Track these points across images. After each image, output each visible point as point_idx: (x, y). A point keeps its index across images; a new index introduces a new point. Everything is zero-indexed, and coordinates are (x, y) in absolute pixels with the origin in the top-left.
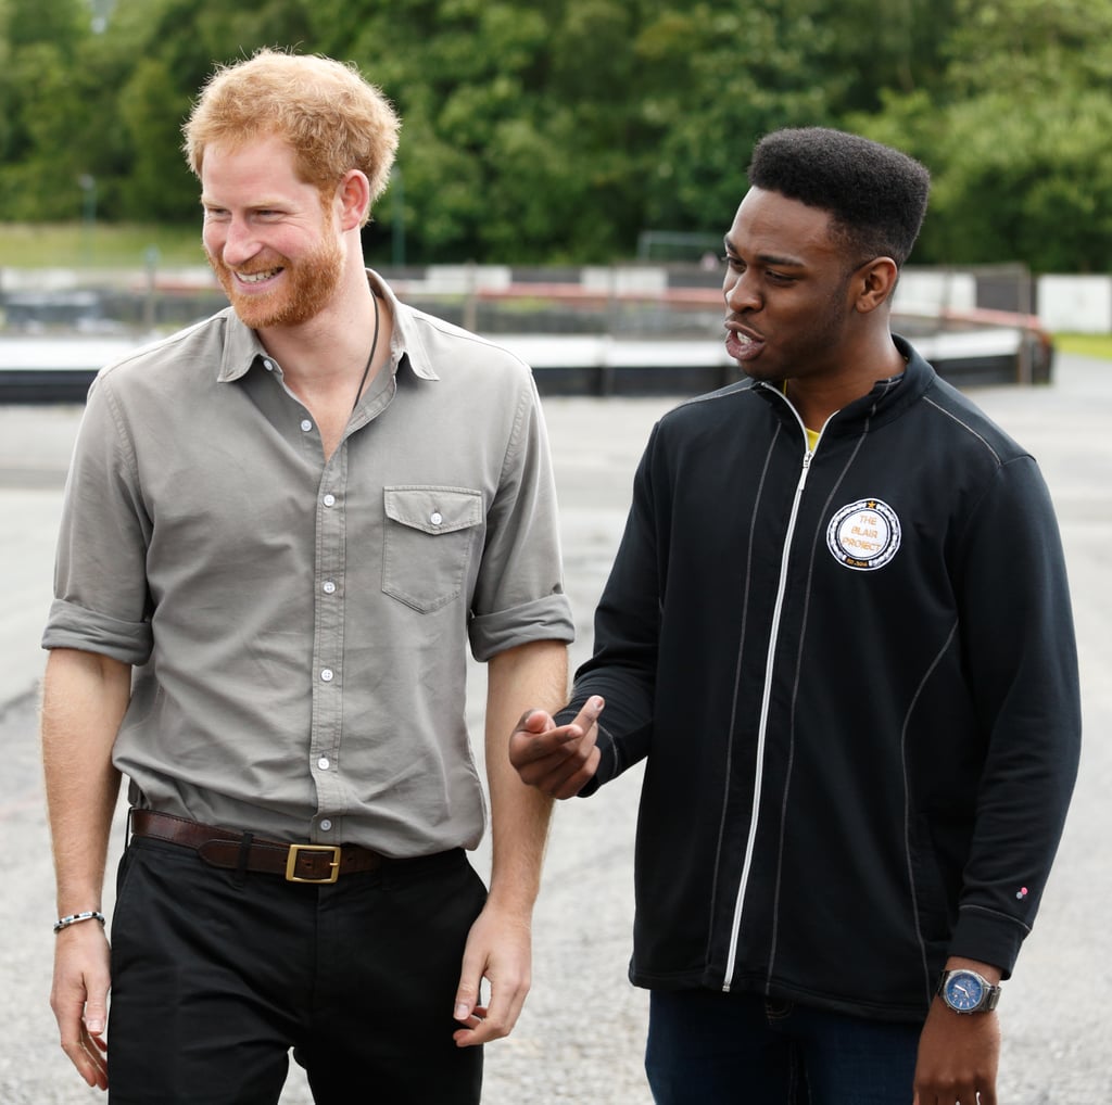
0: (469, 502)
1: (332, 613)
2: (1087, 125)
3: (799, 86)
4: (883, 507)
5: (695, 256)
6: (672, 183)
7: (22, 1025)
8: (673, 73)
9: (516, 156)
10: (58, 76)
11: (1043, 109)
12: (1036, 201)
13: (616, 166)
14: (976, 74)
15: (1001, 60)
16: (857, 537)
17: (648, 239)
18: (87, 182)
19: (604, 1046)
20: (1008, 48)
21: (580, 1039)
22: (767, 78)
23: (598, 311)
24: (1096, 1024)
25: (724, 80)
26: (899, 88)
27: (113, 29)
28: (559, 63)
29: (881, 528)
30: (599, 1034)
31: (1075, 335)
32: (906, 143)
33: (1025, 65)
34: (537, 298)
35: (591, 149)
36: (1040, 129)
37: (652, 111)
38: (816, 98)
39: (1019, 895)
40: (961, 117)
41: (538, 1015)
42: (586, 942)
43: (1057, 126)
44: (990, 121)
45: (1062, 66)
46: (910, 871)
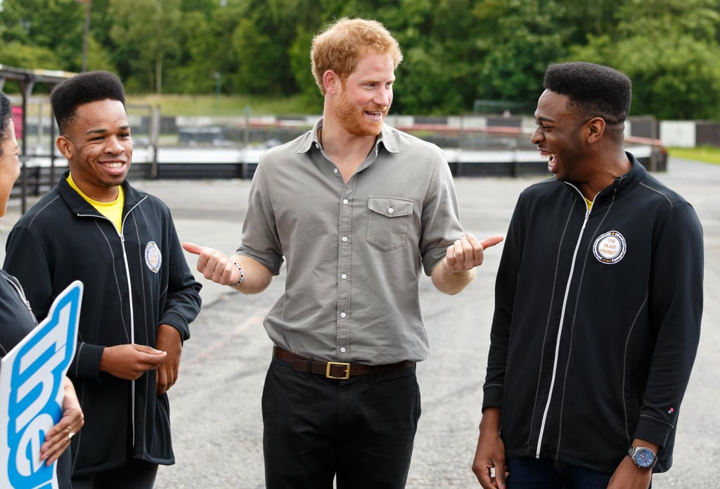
0: (407, 205)
1: (346, 250)
2: (683, 51)
3: (549, 32)
4: (618, 235)
5: (500, 111)
6: (489, 77)
7: (189, 469)
8: (490, 26)
9: (416, 64)
10: (204, 26)
11: (663, 43)
12: (658, 86)
13: (464, 69)
14: (630, 27)
15: (643, 20)
16: (606, 249)
17: (478, 103)
18: (217, 75)
19: (461, 479)
20: (646, 15)
21: (449, 476)
22: (534, 28)
23: (455, 137)
24: (689, 470)
25: (514, 29)
26: (596, 33)
27: (229, 5)
28: (437, 22)
29: (617, 244)
30: (458, 474)
31: (678, 148)
32: (598, 59)
33: (655, 23)
34: (427, 130)
35: (451, 61)
36: (661, 54)
37: (481, 44)
38: (557, 37)
39: (670, 412)
40: (624, 47)
41: (429, 465)
42: (451, 431)
43: (669, 52)
44: (638, 49)
45: (672, 23)
46: (625, 404)
